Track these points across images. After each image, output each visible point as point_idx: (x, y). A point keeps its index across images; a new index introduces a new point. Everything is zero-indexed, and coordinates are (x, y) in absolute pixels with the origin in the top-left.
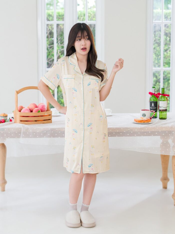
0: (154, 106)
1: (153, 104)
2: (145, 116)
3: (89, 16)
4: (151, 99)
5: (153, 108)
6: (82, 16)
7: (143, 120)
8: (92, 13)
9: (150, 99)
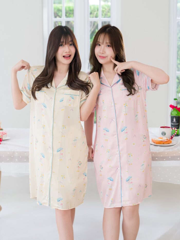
0: (176, 122)
1: (174, 120)
2: (165, 134)
3: (103, 11)
4: (173, 113)
5: (175, 124)
6: (95, 11)
7: (162, 141)
8: (106, 8)
9: (171, 113)
